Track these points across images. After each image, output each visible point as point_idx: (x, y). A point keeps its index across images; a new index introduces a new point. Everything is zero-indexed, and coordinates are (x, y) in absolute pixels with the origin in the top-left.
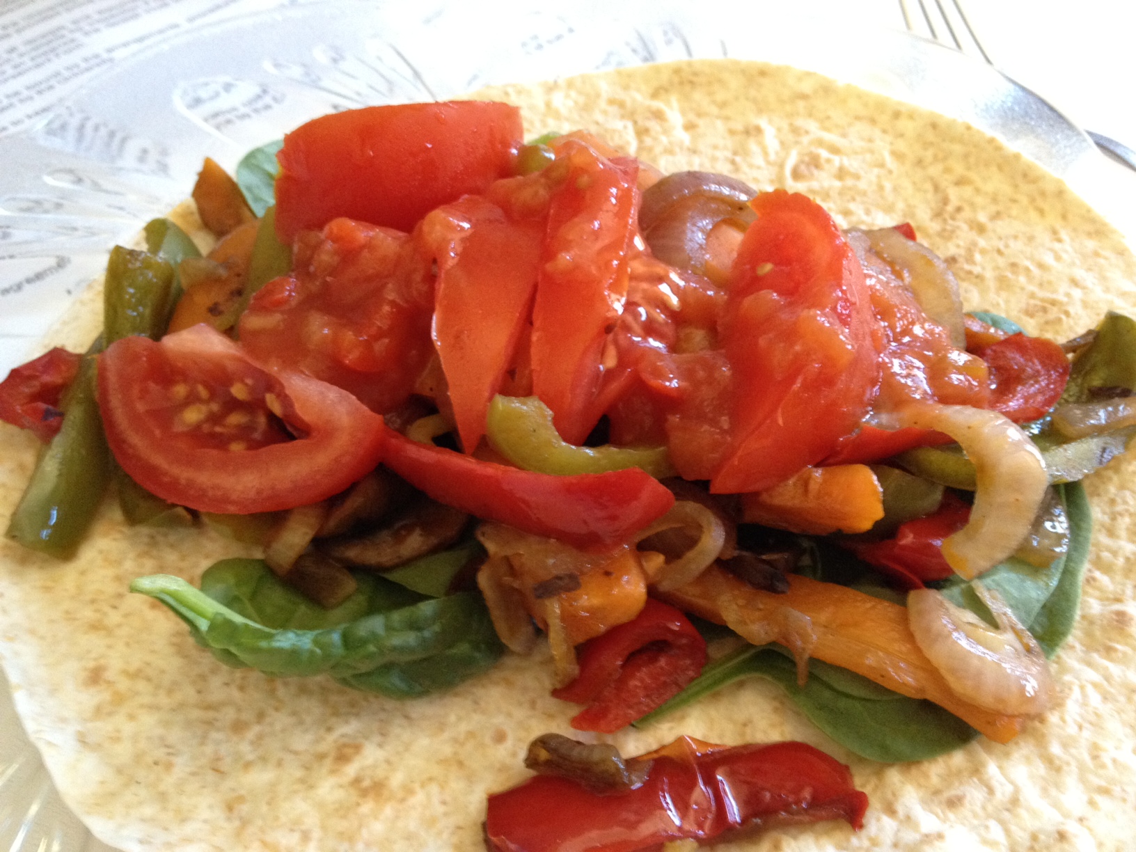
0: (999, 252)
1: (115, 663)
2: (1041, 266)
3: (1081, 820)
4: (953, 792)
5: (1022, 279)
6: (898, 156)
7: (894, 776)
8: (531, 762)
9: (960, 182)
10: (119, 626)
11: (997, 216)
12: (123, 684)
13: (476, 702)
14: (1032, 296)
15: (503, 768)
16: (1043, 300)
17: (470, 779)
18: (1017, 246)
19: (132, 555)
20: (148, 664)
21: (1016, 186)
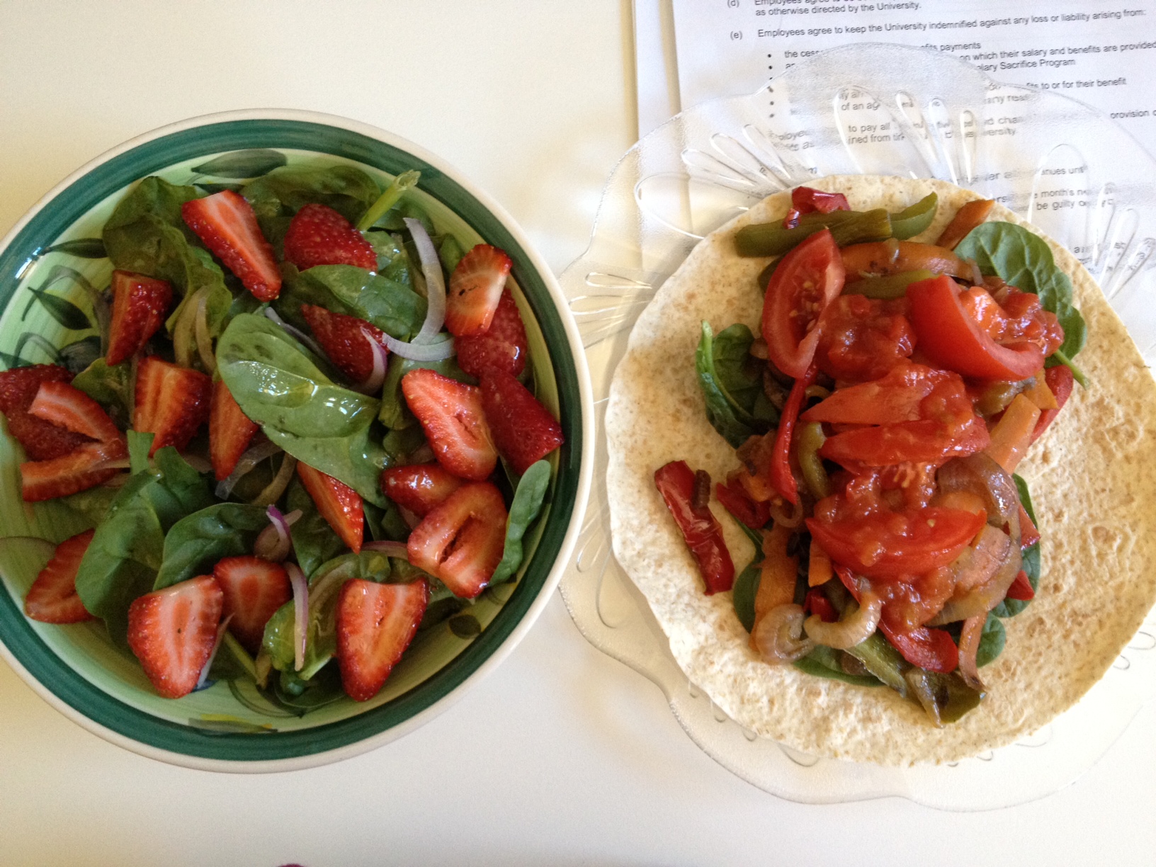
0: (1049, 647)
1: (700, 300)
2: (1040, 668)
3: (721, 671)
4: (726, 627)
5: (1030, 658)
6: (1120, 586)
7: (729, 606)
8: (699, 472)
9: (1101, 624)
10: (717, 292)
11: (1076, 645)
12: (691, 307)
13: (720, 443)
14: (1019, 663)
15: (697, 462)
16: (1015, 670)
17: (690, 451)
18: (1055, 656)
19: (750, 279)
20: (704, 312)
21: (1099, 654)
